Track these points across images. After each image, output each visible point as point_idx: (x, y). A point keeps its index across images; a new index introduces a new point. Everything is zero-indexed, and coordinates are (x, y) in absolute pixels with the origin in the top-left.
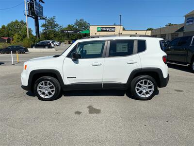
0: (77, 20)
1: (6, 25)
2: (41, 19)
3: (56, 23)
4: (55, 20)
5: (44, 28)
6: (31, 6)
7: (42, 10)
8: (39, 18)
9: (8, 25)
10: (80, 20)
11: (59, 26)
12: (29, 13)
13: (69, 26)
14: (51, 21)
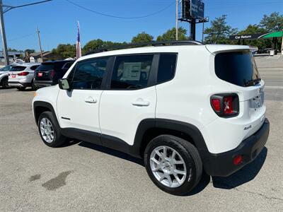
0: (265, 16)
1: (162, 35)
2: (200, 22)
3: (226, 25)
4: (225, 21)
5: (206, 35)
6: (186, 5)
7: (203, 8)
8: (197, 21)
9: (164, 35)
10: (272, 15)
11: (230, 30)
12: (183, 16)
13: (250, 27)
14: (219, 23)
